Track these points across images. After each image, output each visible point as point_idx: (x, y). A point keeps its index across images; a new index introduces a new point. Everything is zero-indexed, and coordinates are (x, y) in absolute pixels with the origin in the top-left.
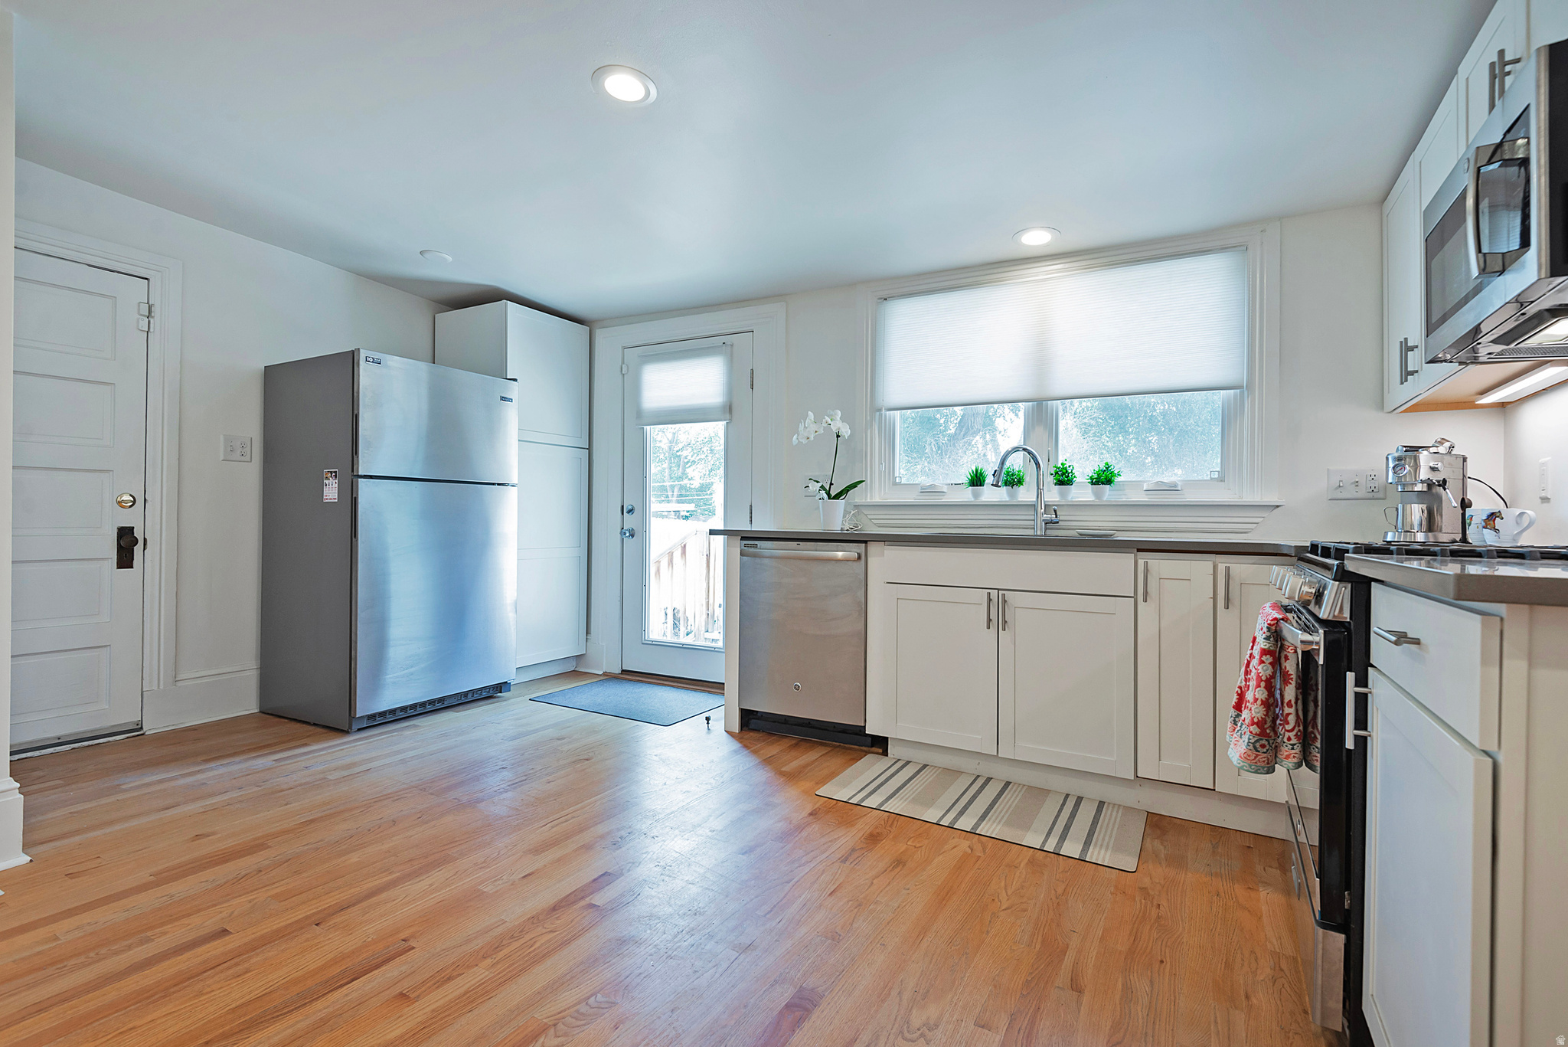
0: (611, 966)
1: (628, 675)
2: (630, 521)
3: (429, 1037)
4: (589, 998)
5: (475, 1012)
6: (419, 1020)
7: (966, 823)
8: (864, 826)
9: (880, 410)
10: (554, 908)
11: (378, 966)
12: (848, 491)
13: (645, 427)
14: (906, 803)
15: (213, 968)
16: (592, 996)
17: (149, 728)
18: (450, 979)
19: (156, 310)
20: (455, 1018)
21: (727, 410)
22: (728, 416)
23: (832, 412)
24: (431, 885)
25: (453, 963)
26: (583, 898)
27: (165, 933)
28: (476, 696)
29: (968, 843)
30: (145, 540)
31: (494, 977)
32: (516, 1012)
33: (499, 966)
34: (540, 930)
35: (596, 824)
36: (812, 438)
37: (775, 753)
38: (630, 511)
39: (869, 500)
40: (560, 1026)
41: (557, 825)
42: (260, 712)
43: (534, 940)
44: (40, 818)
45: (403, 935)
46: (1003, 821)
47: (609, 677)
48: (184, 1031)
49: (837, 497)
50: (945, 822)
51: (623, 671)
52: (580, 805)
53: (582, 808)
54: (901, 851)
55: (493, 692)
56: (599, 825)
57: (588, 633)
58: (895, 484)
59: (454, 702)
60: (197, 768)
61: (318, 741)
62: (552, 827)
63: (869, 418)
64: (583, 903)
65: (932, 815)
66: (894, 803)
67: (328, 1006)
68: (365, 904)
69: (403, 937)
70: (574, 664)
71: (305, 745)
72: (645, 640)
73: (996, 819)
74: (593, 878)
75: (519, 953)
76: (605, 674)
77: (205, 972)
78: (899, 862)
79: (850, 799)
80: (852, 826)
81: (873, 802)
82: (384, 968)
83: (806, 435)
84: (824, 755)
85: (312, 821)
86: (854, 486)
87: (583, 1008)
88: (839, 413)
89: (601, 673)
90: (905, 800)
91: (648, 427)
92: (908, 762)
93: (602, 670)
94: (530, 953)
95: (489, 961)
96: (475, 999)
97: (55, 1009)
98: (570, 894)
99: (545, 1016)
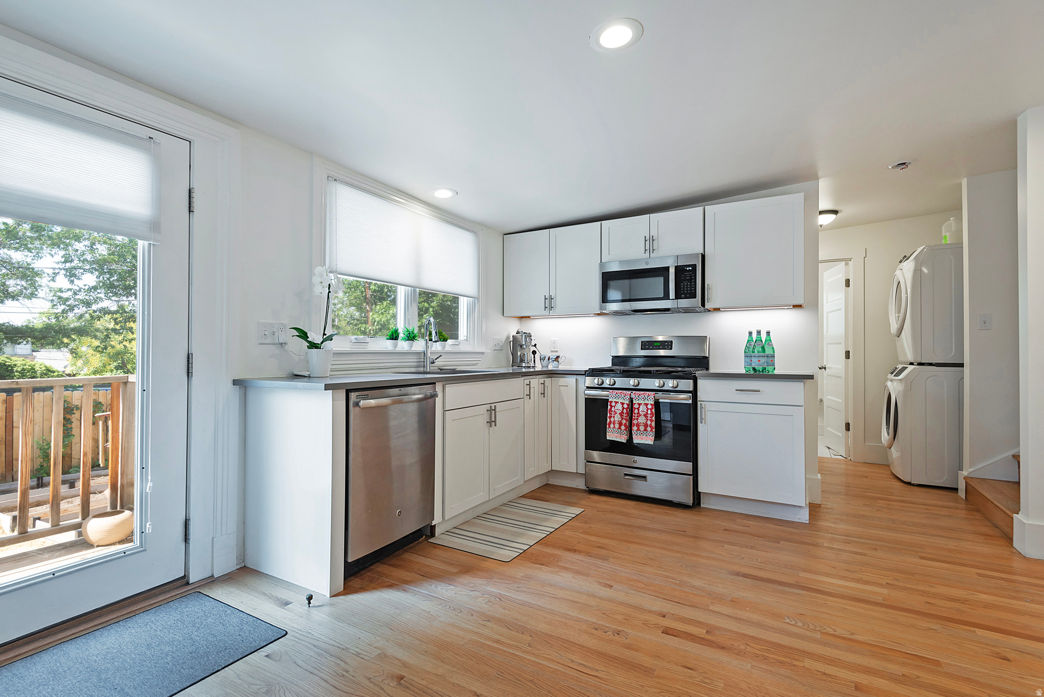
31: (807, 659)
33: (795, 658)
34: (748, 650)
75: (777, 653)
95: (795, 664)
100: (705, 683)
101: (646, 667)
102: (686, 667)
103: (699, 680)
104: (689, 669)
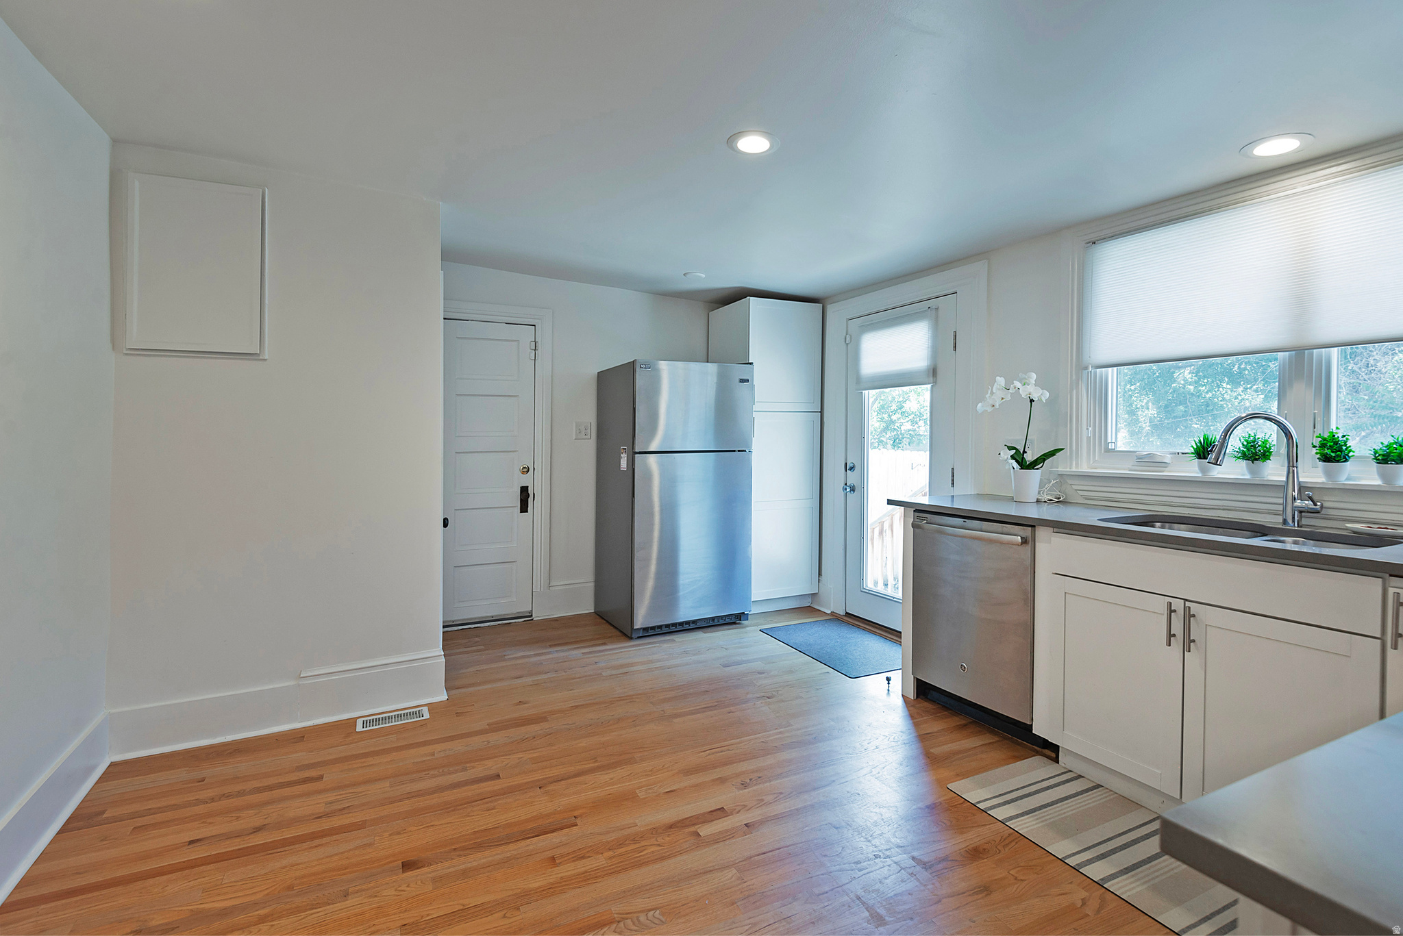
0: (679, 890)
1: (850, 618)
2: (852, 478)
3: (550, 896)
4: (650, 910)
5: (583, 889)
6: (551, 881)
7: (1097, 871)
8: (973, 837)
9: (1086, 368)
10: (671, 826)
11: (552, 832)
12: (1044, 460)
13: (863, 392)
14: (1041, 824)
15: (481, 800)
16: (653, 910)
17: (536, 616)
18: (583, 857)
19: (539, 345)
20: (569, 889)
21: (933, 373)
22: (931, 379)
23: (1024, 376)
24: (612, 779)
25: (591, 846)
26: (694, 825)
27: (474, 767)
28: (721, 622)
29: (1084, 894)
30: (534, 494)
31: (607, 867)
32: (603, 901)
33: (614, 860)
34: (653, 841)
35: (741, 761)
36: (997, 406)
37: (935, 729)
38: (851, 469)
39: (1074, 469)
40: (622, 924)
41: (713, 754)
42: (595, 612)
43: (644, 848)
44: (464, 671)
45: (576, 813)
46: (1152, 882)
47: (835, 618)
48: (451, 837)
49: (1032, 465)
50: (1072, 861)
51: (847, 613)
52: (738, 740)
53: (739, 743)
54: (996, 878)
55: (736, 620)
56: (741, 763)
57: (820, 574)
58: (1108, 450)
59: (704, 624)
60: (544, 651)
61: (612, 643)
62: (709, 754)
63: (1074, 377)
64: (692, 829)
65: (1060, 848)
66: (1027, 821)
67: (515, 850)
68: (569, 781)
69: (575, 815)
70: (810, 601)
71: (605, 644)
72: (863, 588)
73: (1143, 878)
74: (710, 810)
75: (631, 854)
76: (833, 614)
77: (477, 801)
78: (986, 889)
79: (978, 802)
80: (962, 833)
81: (1000, 814)
82: (555, 834)
83: (991, 402)
84: (986, 744)
85: (577, 707)
86: (1052, 454)
87: (642, 918)
88: (1034, 376)
89: (829, 612)
90: (1042, 821)
91: (866, 392)
92: (1080, 777)
93: (830, 610)
94: (637, 857)
95: (610, 853)
96: (587, 879)
97: (413, 800)
98: (686, 818)
99: (616, 912)
100: (649, 789)
101: (691, 774)
102: (672, 791)
103: (656, 788)
104: (669, 792)
